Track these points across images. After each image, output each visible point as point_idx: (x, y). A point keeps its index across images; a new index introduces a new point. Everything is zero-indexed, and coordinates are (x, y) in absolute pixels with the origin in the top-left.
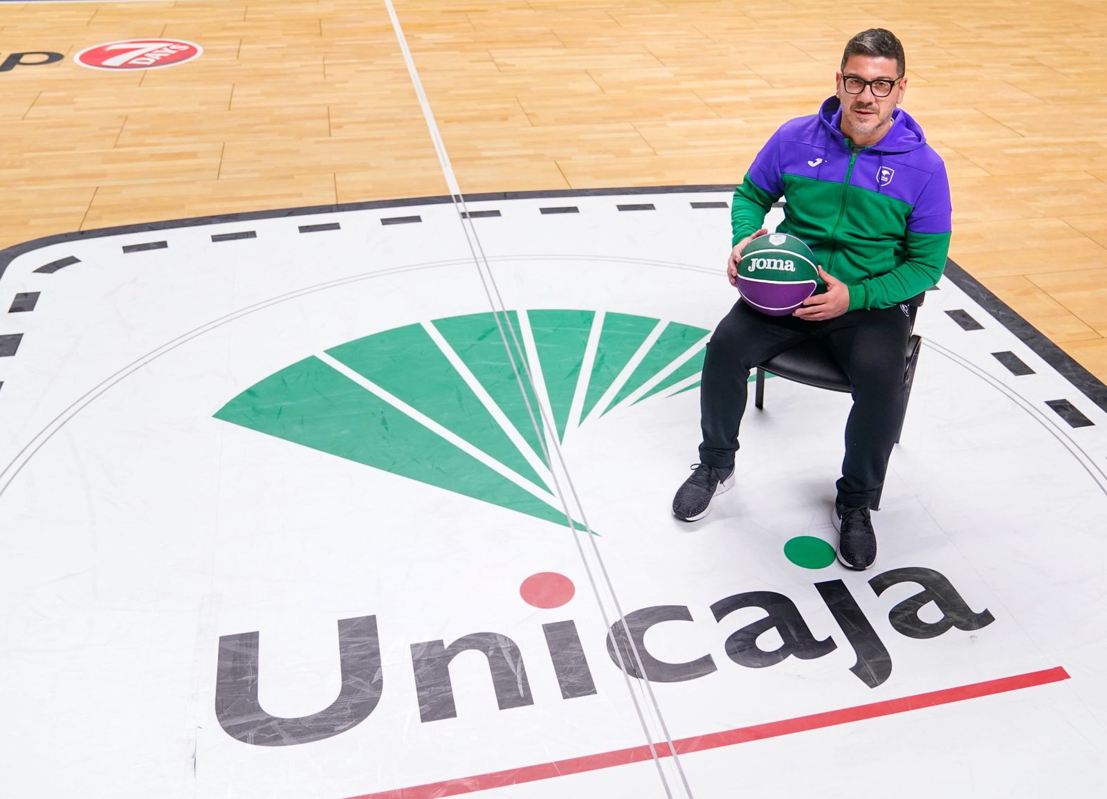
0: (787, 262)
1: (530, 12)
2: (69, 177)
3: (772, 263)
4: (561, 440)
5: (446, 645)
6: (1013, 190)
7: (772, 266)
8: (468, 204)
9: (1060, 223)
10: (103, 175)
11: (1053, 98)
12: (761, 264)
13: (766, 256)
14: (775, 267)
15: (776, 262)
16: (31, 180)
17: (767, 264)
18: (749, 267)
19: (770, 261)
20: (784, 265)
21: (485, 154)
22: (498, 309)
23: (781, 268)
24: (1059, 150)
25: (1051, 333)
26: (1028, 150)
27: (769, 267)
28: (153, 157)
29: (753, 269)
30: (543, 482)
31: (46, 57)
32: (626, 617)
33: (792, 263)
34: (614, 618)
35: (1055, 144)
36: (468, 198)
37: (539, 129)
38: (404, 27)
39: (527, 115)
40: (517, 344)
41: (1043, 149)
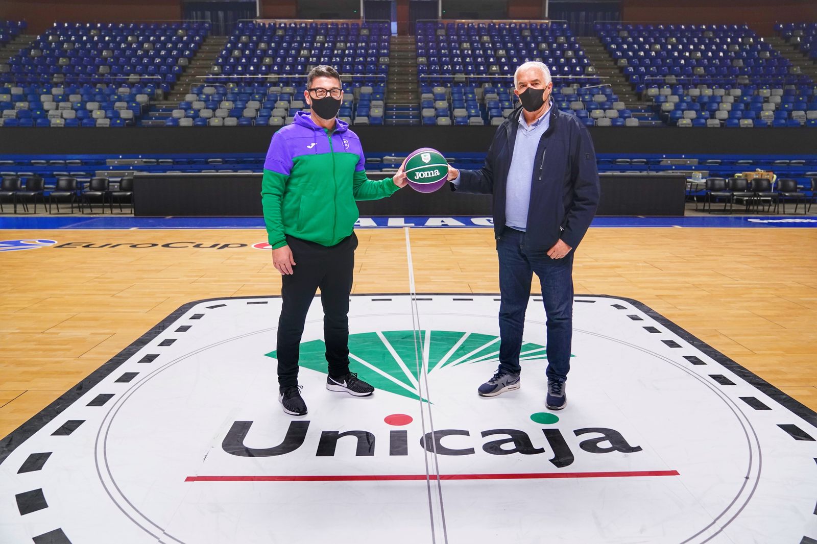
0: (435, 171)
1: (478, 235)
2: (232, 281)
3: (428, 174)
4: (429, 372)
5: (339, 433)
6: (722, 300)
7: (428, 175)
8: (416, 296)
9: (747, 312)
10: (249, 281)
11: (762, 268)
12: (422, 175)
13: (423, 170)
14: (430, 176)
15: (429, 173)
16: (215, 281)
17: (425, 174)
18: (415, 177)
19: (426, 173)
20: (434, 173)
21: (433, 280)
22: (417, 329)
23: (433, 175)
24: (758, 286)
25: (723, 351)
26: (739, 286)
27: (426, 176)
28: (273, 276)
29: (418, 178)
30: (413, 385)
31: (240, 245)
32: (434, 432)
33: (437, 171)
34: (428, 431)
35: (756, 284)
36: (417, 294)
37: (465, 273)
38: (411, 239)
39: (461, 269)
40: (421, 341)
41: (747, 286)
